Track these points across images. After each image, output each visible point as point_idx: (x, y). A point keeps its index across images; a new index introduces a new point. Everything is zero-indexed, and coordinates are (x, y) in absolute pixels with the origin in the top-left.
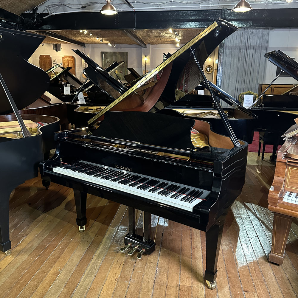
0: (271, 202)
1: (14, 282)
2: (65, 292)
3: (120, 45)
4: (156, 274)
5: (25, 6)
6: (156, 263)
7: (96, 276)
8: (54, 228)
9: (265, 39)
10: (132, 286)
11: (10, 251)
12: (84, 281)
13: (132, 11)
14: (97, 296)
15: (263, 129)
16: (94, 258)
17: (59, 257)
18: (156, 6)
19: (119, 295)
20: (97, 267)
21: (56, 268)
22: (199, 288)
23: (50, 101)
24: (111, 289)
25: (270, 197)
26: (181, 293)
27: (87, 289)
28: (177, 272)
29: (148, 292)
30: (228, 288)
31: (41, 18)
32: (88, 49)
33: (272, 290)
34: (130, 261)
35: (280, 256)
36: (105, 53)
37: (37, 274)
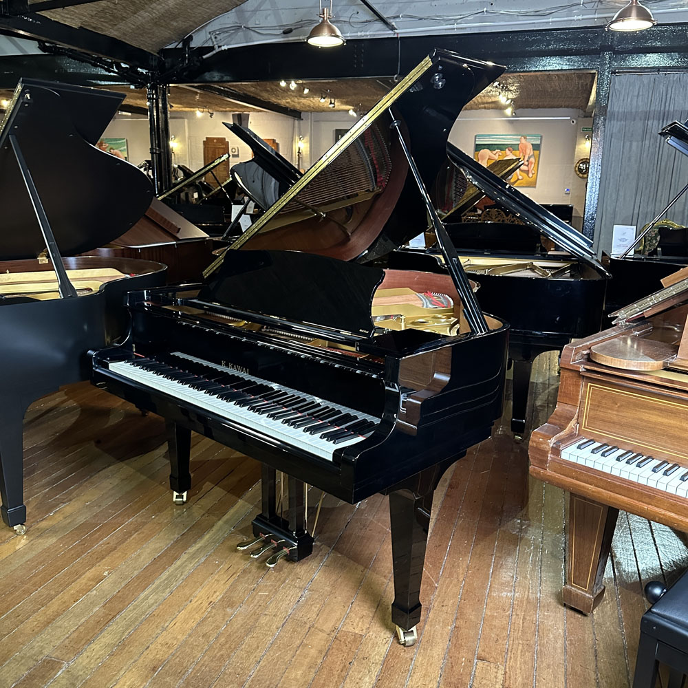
0: (535, 459)
1: (12, 585)
2: (100, 614)
4: (299, 601)
5: (167, 34)
6: (306, 581)
7: (174, 592)
10: (237, 620)
11: (24, 527)
12: (147, 598)
13: (392, 36)
14: (159, 630)
16: (184, 557)
17: (115, 548)
18: (447, 25)
19: (205, 633)
20: (182, 575)
21: (102, 568)
22: (380, 640)
23: (178, 232)
24: (193, 620)
25: (534, 447)
26: (334, 646)
27: (146, 614)
28: (345, 603)
29: (267, 635)
30: (443, 649)
31: (198, 58)
32: (306, 124)
33: (544, 665)
34: (254, 570)
35: (586, 592)
36: (342, 131)
37: (59, 575)
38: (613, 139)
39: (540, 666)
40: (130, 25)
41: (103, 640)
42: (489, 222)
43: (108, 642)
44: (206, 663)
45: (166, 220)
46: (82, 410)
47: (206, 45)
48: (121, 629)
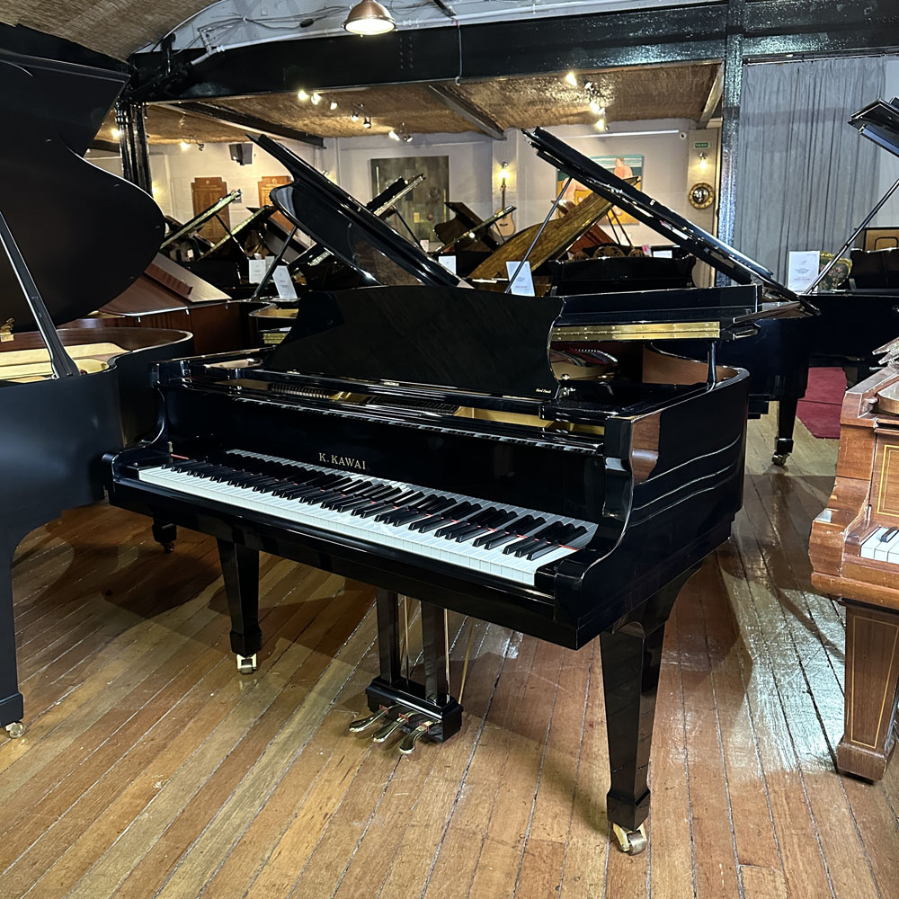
0: (819, 561)
1: (16, 817)
2: (162, 849)
3: (427, 135)
5: (139, 32)
6: (460, 770)
7: (267, 804)
8: (167, 662)
9: (873, 84)
10: (372, 838)
11: (21, 727)
12: (227, 817)
13: (450, 25)
14: (257, 865)
15: (850, 358)
16: (271, 750)
17: (165, 746)
18: (522, 6)
19: (328, 862)
20: (273, 777)
21: (151, 776)
22: (590, 851)
23: (189, 293)
24: (306, 845)
25: (817, 545)
26: (527, 865)
27: (232, 841)
28: (525, 798)
29: (422, 857)
30: (687, 854)
31: (185, 64)
32: (331, 153)
33: (838, 862)
34: (379, 760)
35: (873, 750)
36: (380, 162)
37: (87, 795)
38: (749, 150)
39: (832, 865)
40: (87, 20)
41: (173, 888)
43: (182, 891)
45: (171, 277)
47: (194, 47)
48: (198, 869)
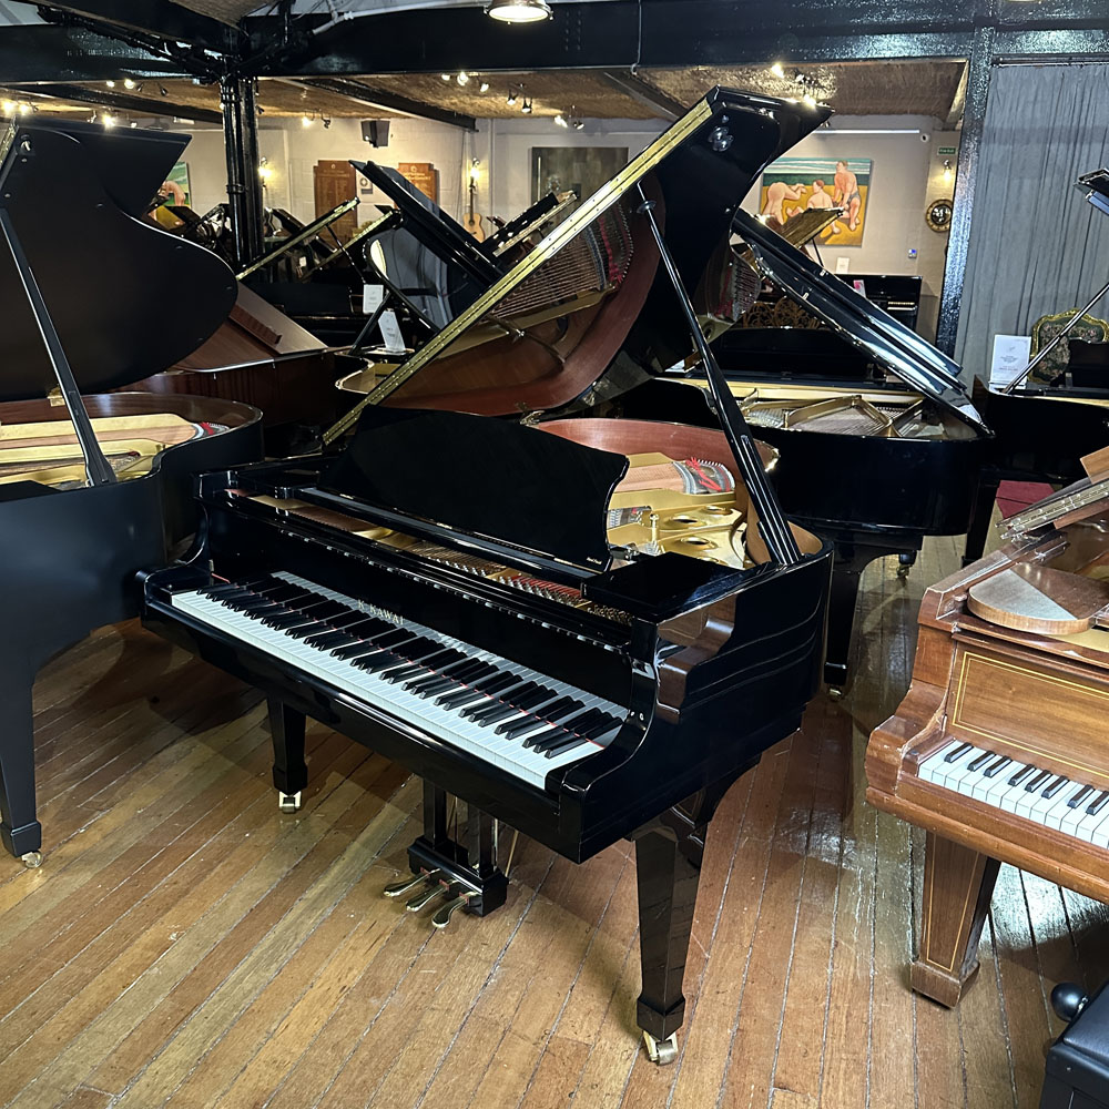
0: (875, 776)
1: (21, 959)
2: (166, 1009)
4: (486, 985)
6: (497, 949)
7: (284, 969)
8: (205, 791)
10: (387, 1019)
11: (39, 857)
12: (240, 980)
14: (261, 1038)
15: (1050, 476)
16: (299, 907)
17: (187, 892)
19: (335, 1042)
20: (296, 939)
21: (167, 926)
22: (617, 1053)
23: (277, 342)
24: (316, 1020)
25: (872, 757)
26: (545, 1065)
27: (240, 1008)
28: (561, 988)
29: (435, 1045)
30: (719, 1068)
31: (305, 33)
32: (484, 138)
33: (882, 1096)
34: (412, 929)
35: (949, 974)
36: (543, 151)
37: (98, 941)
38: (992, 174)
39: (875, 1098)
41: (171, 1055)
42: (787, 327)
43: (179, 1058)
44: (339, 1095)
45: (257, 322)
46: (126, 643)
47: (318, 11)
48: (200, 1036)
